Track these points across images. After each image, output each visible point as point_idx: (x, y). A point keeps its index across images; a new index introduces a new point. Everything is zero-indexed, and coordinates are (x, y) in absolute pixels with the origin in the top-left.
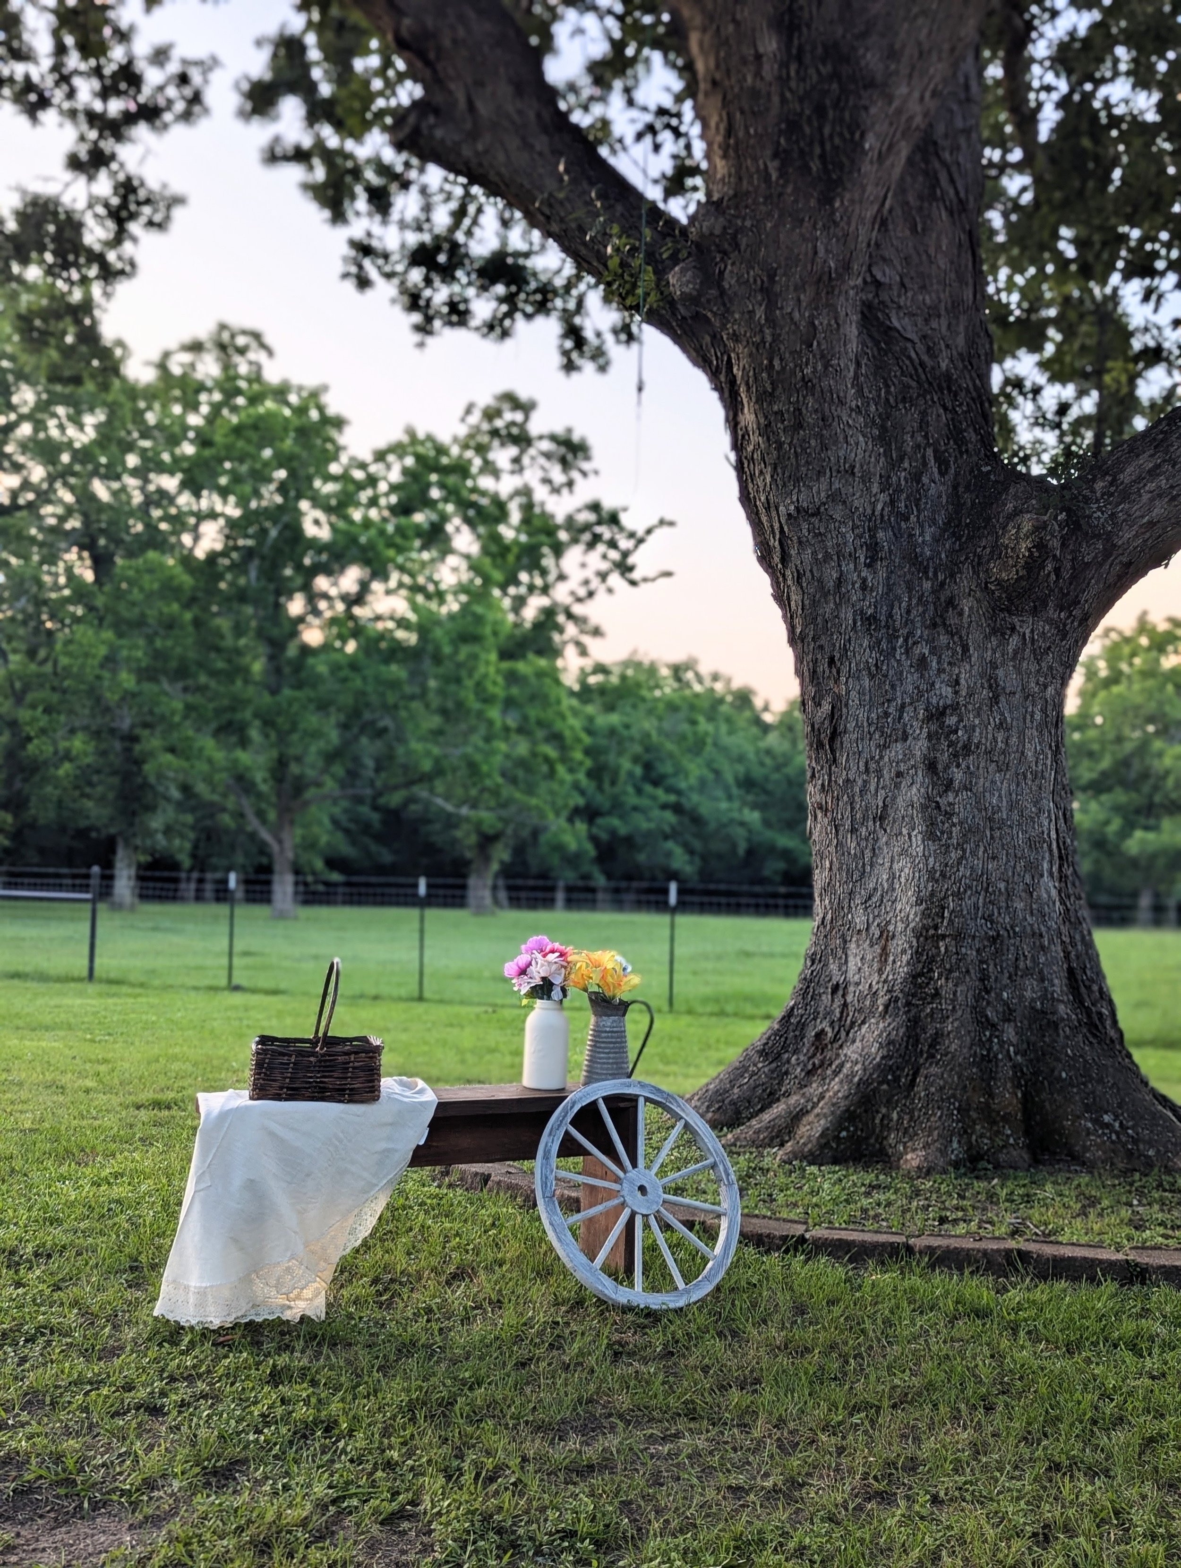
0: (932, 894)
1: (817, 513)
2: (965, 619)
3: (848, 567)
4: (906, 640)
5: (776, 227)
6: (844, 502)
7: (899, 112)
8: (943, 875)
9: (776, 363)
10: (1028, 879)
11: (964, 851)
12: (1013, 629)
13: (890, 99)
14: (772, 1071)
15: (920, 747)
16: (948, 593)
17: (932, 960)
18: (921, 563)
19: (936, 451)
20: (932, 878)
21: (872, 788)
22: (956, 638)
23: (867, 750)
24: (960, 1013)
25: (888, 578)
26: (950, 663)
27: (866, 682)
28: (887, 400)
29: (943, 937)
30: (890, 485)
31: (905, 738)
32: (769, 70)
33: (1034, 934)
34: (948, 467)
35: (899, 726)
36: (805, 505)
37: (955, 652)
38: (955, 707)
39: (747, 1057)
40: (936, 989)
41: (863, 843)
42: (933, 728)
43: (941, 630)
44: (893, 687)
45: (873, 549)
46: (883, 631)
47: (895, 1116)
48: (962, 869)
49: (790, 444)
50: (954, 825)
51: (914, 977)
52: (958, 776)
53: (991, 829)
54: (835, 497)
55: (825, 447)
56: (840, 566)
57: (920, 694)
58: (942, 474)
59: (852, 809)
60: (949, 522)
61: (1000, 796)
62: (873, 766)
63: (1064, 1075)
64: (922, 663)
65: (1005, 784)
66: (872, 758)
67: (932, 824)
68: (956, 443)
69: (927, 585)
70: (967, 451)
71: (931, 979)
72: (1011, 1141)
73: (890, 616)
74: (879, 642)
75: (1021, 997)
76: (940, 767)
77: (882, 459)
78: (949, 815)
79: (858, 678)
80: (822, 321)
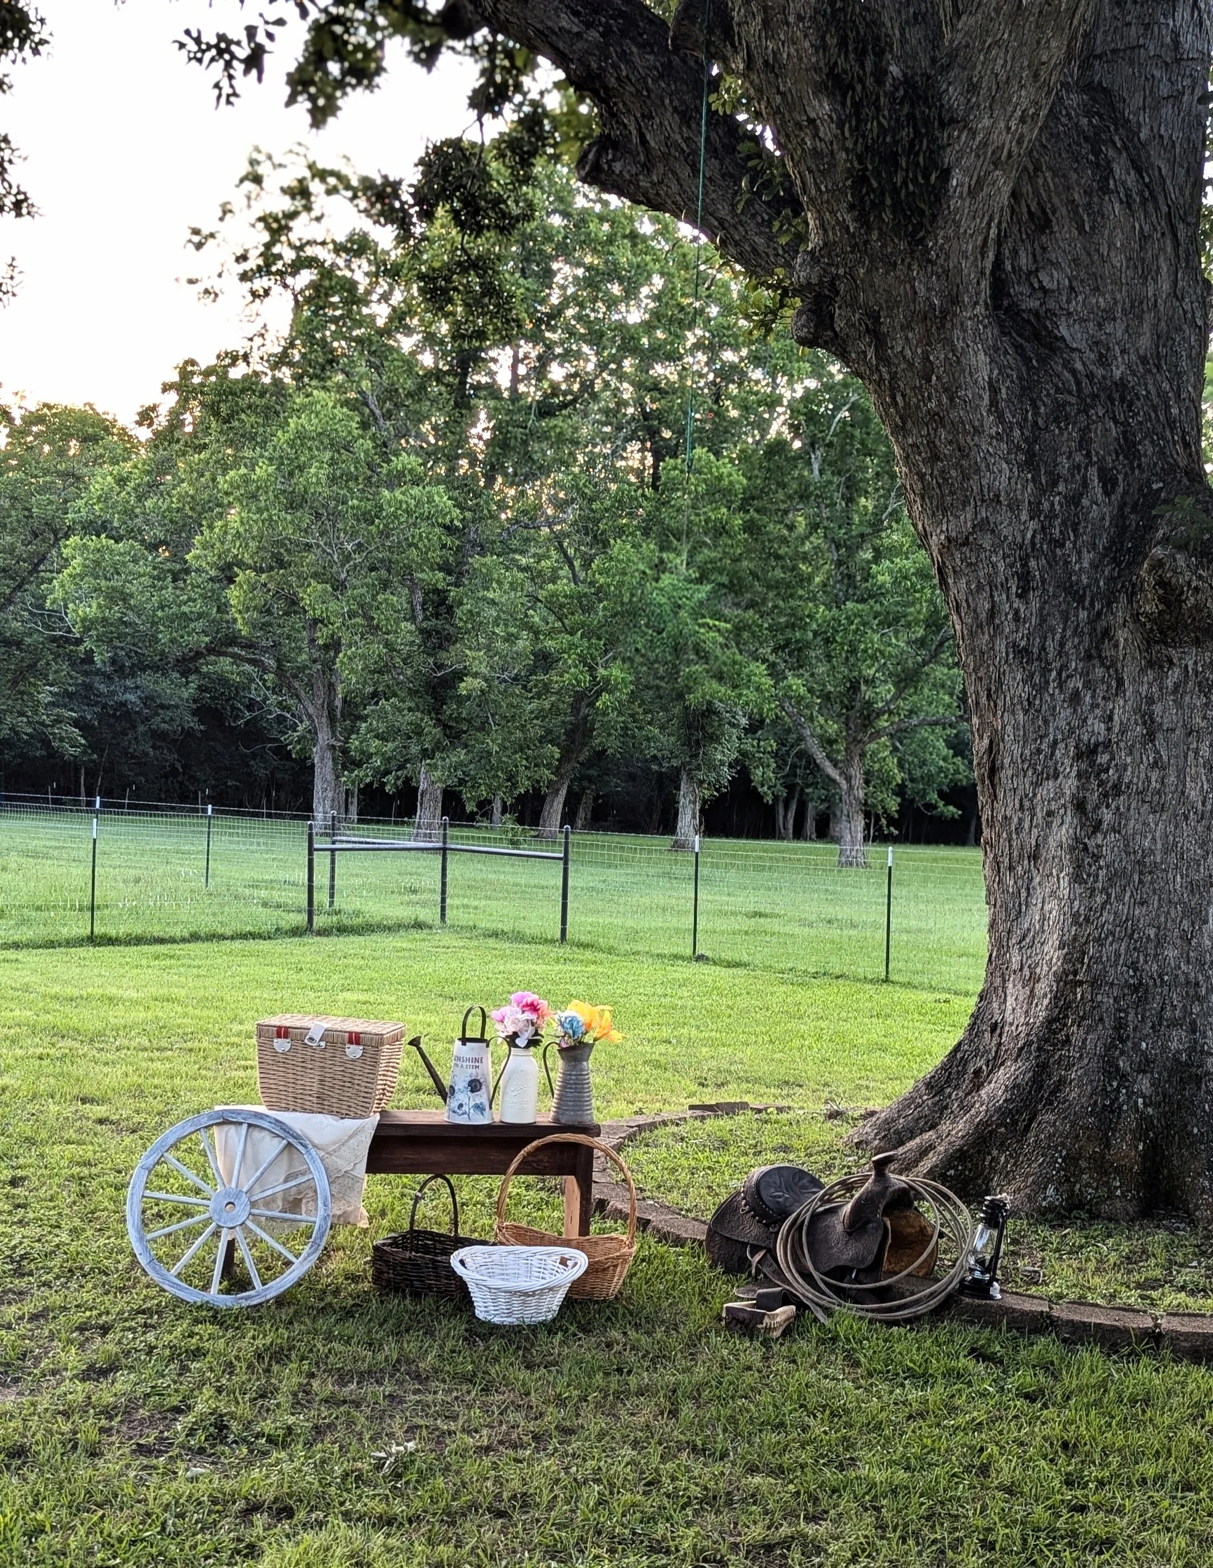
0: (1075, 939)
1: (966, 543)
2: (1121, 652)
3: (1000, 597)
4: (1059, 674)
5: (868, 271)
6: (993, 531)
7: (985, 144)
8: (1087, 919)
9: (899, 399)
10: (1186, 924)
11: (1109, 896)
12: (1171, 663)
13: (973, 133)
14: (935, 1104)
15: (1070, 785)
16: (1105, 624)
17: (1068, 1006)
18: (1077, 592)
19: (1100, 470)
20: (1076, 922)
21: (1026, 826)
22: (1111, 671)
23: (1021, 787)
24: (1086, 1061)
25: (1042, 609)
26: (1104, 698)
27: (1021, 716)
28: (1036, 423)
29: (1081, 983)
30: (1041, 512)
31: (1056, 777)
32: (827, 131)
33: (1188, 983)
34: (1115, 483)
35: (1050, 763)
36: (954, 534)
37: (1109, 687)
38: (1107, 744)
39: (916, 1089)
40: (1067, 1036)
41: (1020, 882)
42: (1083, 766)
43: (1096, 662)
44: (1046, 722)
45: (1025, 579)
46: (1036, 664)
47: (1003, 1159)
48: (1105, 914)
49: (931, 475)
50: (1100, 868)
51: (1050, 1021)
52: (1107, 816)
53: (1141, 873)
54: (982, 526)
55: (966, 477)
56: (992, 596)
57: (1072, 731)
58: (1107, 493)
59: (1010, 846)
60: (1110, 548)
61: (1154, 839)
62: (1027, 804)
63: (1195, 1131)
64: (1075, 698)
65: (1160, 826)
66: (1026, 796)
67: (1079, 866)
68: (1125, 457)
69: (1083, 615)
70: (1139, 466)
71: (1065, 1025)
72: (1118, 1193)
73: (1043, 648)
74: (1032, 675)
75: (1165, 1048)
76: (1089, 807)
77: (1031, 485)
78: (1096, 857)
79: (1013, 713)
80: (938, 356)
